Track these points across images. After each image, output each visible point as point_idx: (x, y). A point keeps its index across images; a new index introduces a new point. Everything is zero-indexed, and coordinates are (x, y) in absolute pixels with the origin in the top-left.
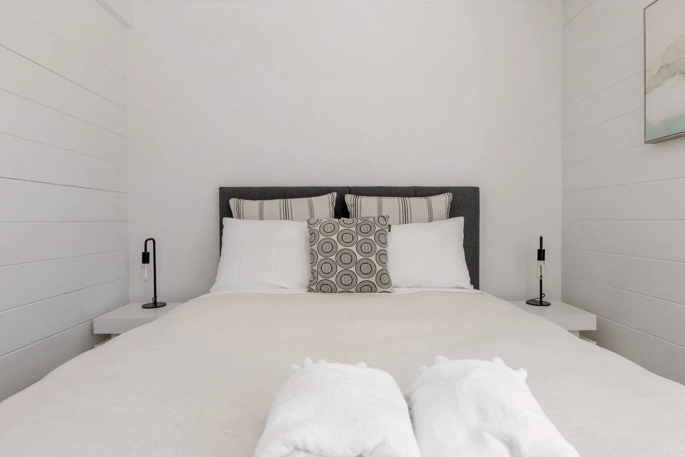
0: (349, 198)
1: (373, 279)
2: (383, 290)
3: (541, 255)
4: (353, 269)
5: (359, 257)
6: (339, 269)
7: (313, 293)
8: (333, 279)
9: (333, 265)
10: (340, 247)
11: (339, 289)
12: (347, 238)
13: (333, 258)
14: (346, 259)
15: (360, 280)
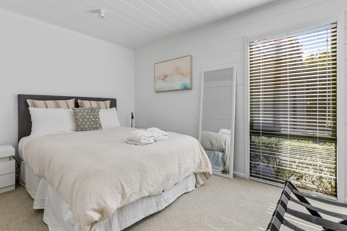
0: (79, 101)
1: (98, 126)
2: (100, 128)
3: (132, 117)
4: (92, 123)
5: (94, 119)
6: (88, 123)
7: (79, 132)
8: (86, 126)
9: (86, 122)
10: (87, 117)
11: (88, 129)
12: (89, 114)
13: (86, 120)
14: (90, 120)
15: (94, 126)
